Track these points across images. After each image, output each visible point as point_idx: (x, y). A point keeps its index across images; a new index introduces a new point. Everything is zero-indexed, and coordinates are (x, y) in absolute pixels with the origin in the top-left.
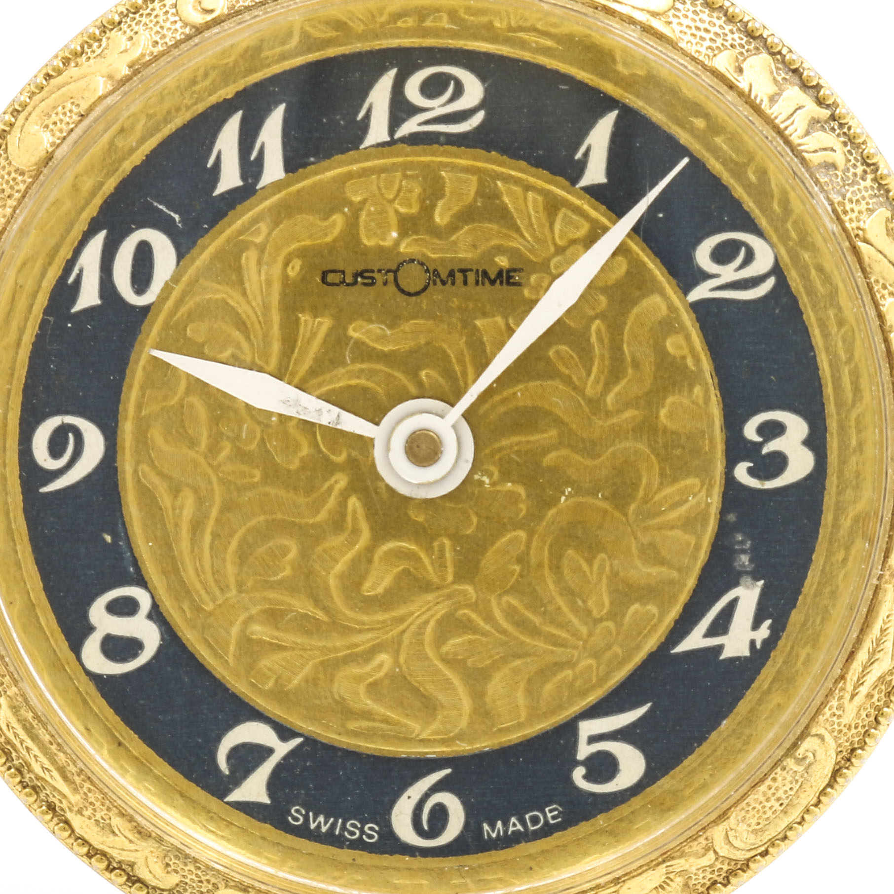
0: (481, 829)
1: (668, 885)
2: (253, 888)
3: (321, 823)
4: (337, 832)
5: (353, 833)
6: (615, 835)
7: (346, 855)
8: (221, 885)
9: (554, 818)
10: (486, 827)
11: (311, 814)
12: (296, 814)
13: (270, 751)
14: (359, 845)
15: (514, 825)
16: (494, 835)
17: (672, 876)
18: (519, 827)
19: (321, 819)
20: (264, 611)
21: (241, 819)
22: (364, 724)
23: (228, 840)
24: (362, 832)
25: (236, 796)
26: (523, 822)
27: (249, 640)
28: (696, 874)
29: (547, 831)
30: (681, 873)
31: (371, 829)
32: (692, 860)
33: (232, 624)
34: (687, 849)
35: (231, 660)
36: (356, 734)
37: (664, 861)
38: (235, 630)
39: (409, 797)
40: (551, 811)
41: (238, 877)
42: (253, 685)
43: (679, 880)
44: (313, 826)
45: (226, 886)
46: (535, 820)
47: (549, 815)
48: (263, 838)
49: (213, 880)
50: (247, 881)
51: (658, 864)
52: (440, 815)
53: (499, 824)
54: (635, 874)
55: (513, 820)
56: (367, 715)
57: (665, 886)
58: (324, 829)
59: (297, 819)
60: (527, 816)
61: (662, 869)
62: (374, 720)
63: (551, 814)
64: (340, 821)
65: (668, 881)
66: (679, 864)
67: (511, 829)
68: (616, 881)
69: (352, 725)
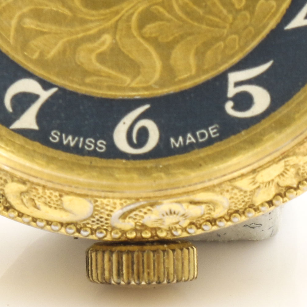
0: (169, 142)
1: (286, 173)
2: (29, 181)
3: (70, 141)
4: (80, 146)
5: (89, 146)
6: (252, 143)
7: (86, 160)
8: (9, 180)
9: (214, 133)
10: (172, 140)
11: (64, 136)
12: (55, 136)
13: (37, 97)
14: (94, 153)
15: (190, 139)
16: (177, 145)
17: (288, 168)
18: (193, 140)
19: (70, 138)
20: (31, 10)
21: (20, 140)
22: (95, 78)
23: (13, 152)
24: (96, 145)
25: (17, 125)
26: (195, 136)
27: (23, 28)
28: (303, 167)
29: (210, 142)
30: (294, 166)
31: (102, 143)
32: (300, 157)
33: (11, 18)
34: (297, 151)
35: (11, 41)
36: (90, 85)
37: (283, 158)
38: (14, 22)
39: (124, 123)
40: (212, 129)
41: (19, 175)
42: (25, 56)
43: (293, 171)
44: (65, 142)
45: (13, 181)
46: (203, 135)
47: (211, 132)
48: (34, 151)
49: (4, 178)
50: (25, 177)
51: (280, 160)
52: (144, 134)
53: (181, 139)
54: (265, 166)
55: (189, 135)
56: (97, 73)
57: (284, 174)
58: (72, 144)
59: (54, 139)
60: (198, 133)
61: (282, 163)
62: (101, 76)
63: (212, 131)
64: (82, 139)
65: (286, 171)
66: (292, 160)
67: (188, 141)
68: (254, 171)
69: (88, 80)
